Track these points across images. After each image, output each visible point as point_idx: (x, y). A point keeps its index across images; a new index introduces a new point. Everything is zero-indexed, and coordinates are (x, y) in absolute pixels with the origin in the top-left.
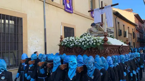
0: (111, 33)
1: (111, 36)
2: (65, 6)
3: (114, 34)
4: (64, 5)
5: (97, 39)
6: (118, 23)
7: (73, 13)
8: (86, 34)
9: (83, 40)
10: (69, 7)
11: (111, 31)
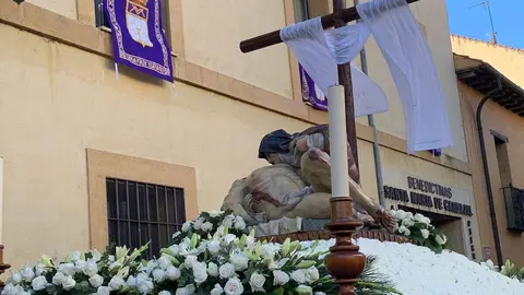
0: (414, 211)
1: (415, 230)
2: (113, 34)
3: (473, 219)
4: (108, 24)
5: (273, 265)
6: (499, 142)
7: (171, 79)
8: (216, 222)
9: (159, 275)
10: (146, 42)
11: (452, 200)
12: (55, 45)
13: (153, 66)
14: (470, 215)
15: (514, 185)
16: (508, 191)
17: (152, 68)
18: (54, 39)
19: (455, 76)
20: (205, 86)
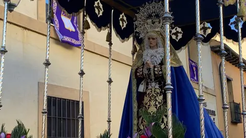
10: (72, 29)
11: (207, 108)
12: (26, 32)
13: (74, 41)
14: (215, 115)
15: (235, 101)
16: (232, 104)
17: (73, 42)
18: (26, 28)
19: (210, 49)
20: (95, 52)
